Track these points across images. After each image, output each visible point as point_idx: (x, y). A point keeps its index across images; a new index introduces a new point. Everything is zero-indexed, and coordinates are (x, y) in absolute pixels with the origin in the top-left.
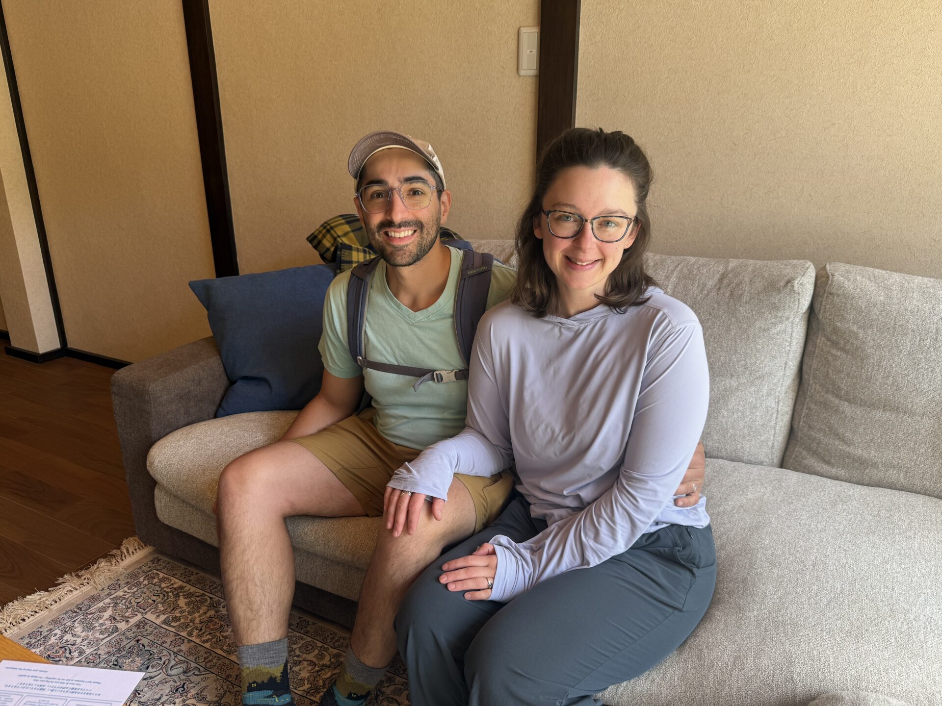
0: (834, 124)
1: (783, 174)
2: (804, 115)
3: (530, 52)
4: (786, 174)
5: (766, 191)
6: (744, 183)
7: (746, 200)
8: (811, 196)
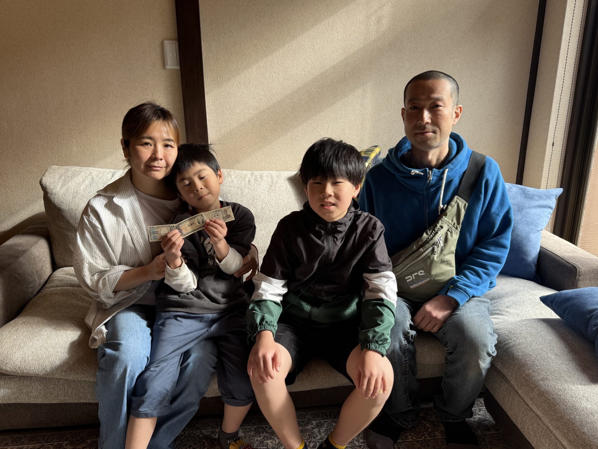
3: (172, 55)
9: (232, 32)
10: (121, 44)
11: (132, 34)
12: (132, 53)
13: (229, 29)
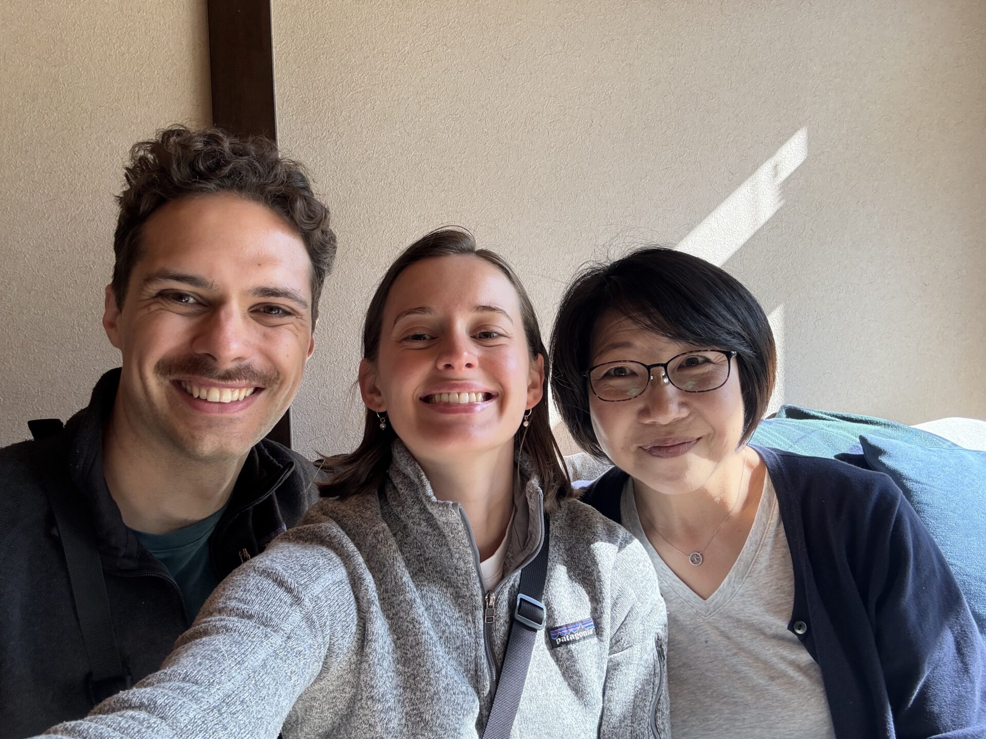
9: (356, 130)
10: (52, 151)
11: (87, 127)
12: (85, 176)
13: (349, 124)
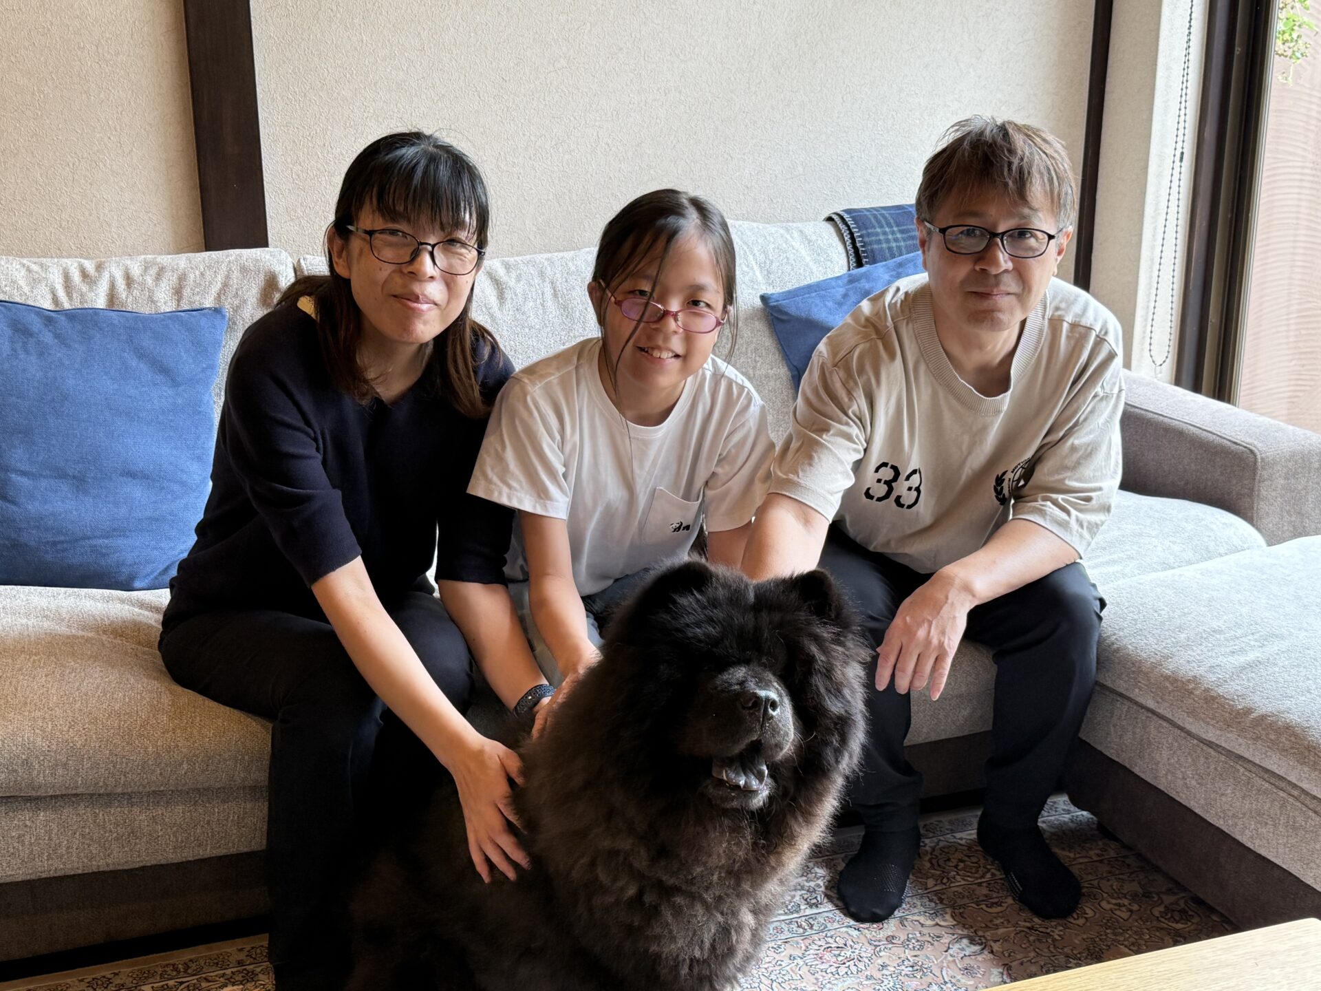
0: (621, 49)
1: (572, 118)
2: (585, 37)
4: (575, 118)
5: (553, 143)
6: (524, 135)
7: (530, 158)
8: (608, 145)
